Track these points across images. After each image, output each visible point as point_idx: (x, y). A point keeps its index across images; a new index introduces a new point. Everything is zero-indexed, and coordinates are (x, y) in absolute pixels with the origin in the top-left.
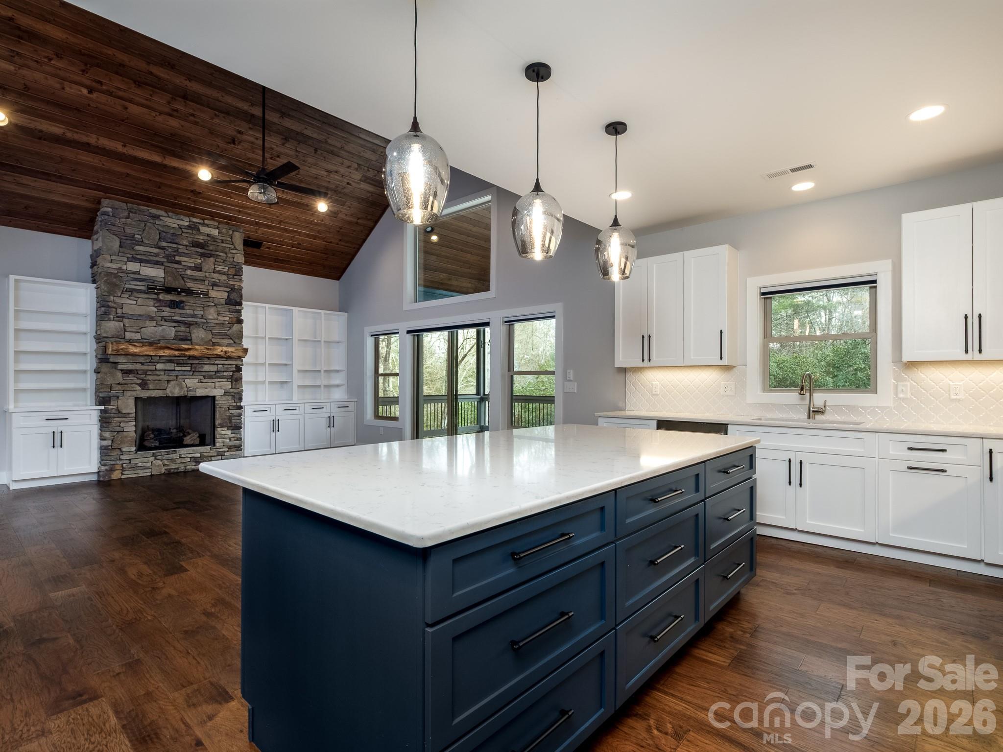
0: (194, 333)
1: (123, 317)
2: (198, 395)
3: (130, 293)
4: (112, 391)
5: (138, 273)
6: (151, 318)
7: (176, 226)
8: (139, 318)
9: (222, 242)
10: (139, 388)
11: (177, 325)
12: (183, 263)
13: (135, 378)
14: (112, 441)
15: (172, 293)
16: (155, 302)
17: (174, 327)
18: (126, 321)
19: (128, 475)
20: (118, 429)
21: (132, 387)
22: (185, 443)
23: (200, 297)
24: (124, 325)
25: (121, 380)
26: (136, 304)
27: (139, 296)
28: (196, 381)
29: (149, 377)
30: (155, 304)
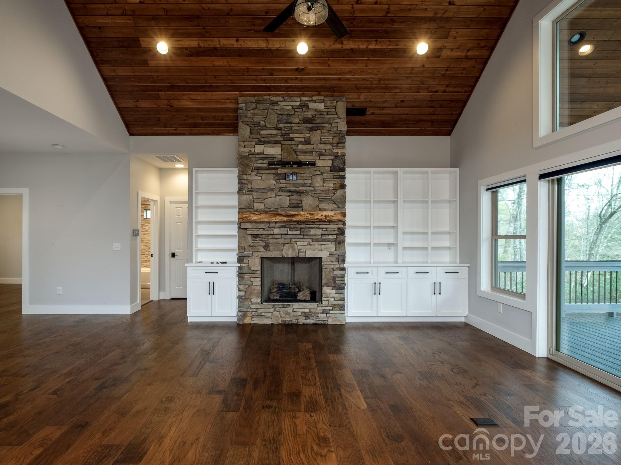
0: (304, 200)
1: (252, 191)
2: (307, 256)
3: (257, 171)
4: (245, 252)
5: (262, 153)
6: (272, 190)
7: (290, 107)
8: (263, 191)
9: (328, 114)
10: (263, 250)
11: (290, 195)
12: (296, 139)
13: (261, 241)
14: (245, 292)
15: (287, 166)
16: (274, 176)
17: (289, 196)
18: (254, 194)
19: (256, 321)
20: (249, 283)
21: (258, 249)
22: (298, 298)
23: (308, 167)
24: (253, 198)
25: (251, 243)
26: (261, 180)
27: (264, 173)
28: (306, 244)
29: (271, 241)
30: (274, 177)
